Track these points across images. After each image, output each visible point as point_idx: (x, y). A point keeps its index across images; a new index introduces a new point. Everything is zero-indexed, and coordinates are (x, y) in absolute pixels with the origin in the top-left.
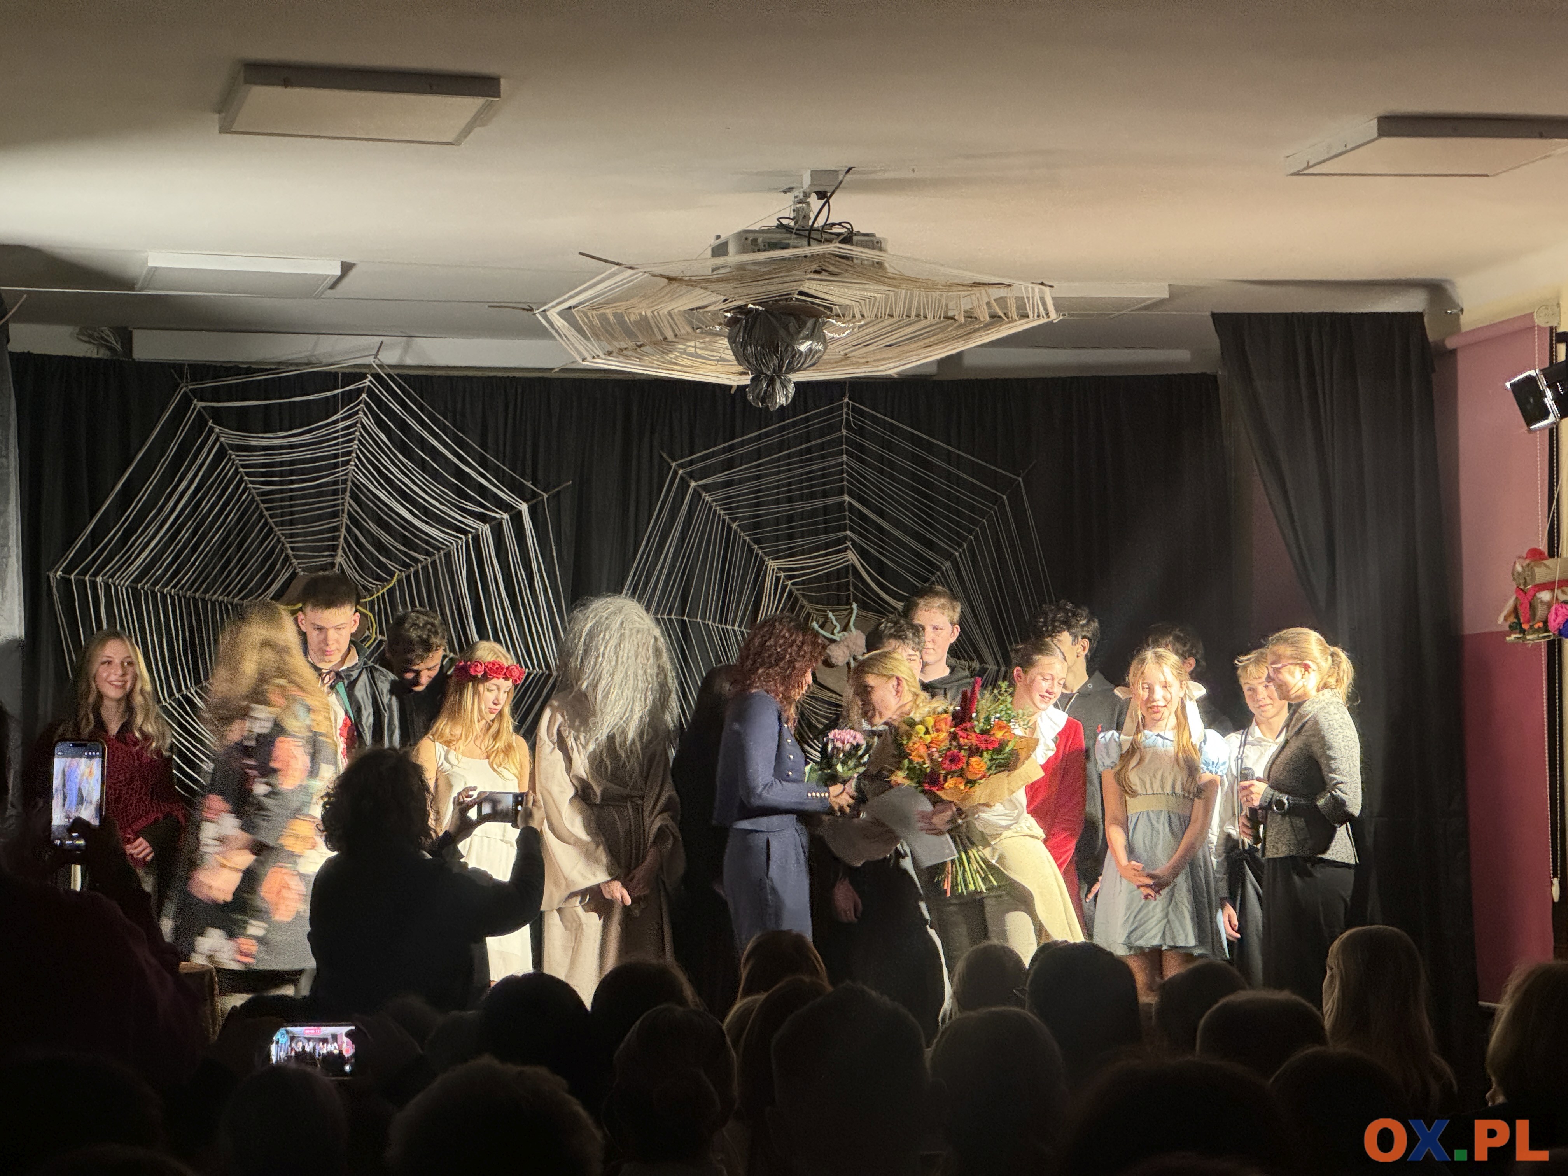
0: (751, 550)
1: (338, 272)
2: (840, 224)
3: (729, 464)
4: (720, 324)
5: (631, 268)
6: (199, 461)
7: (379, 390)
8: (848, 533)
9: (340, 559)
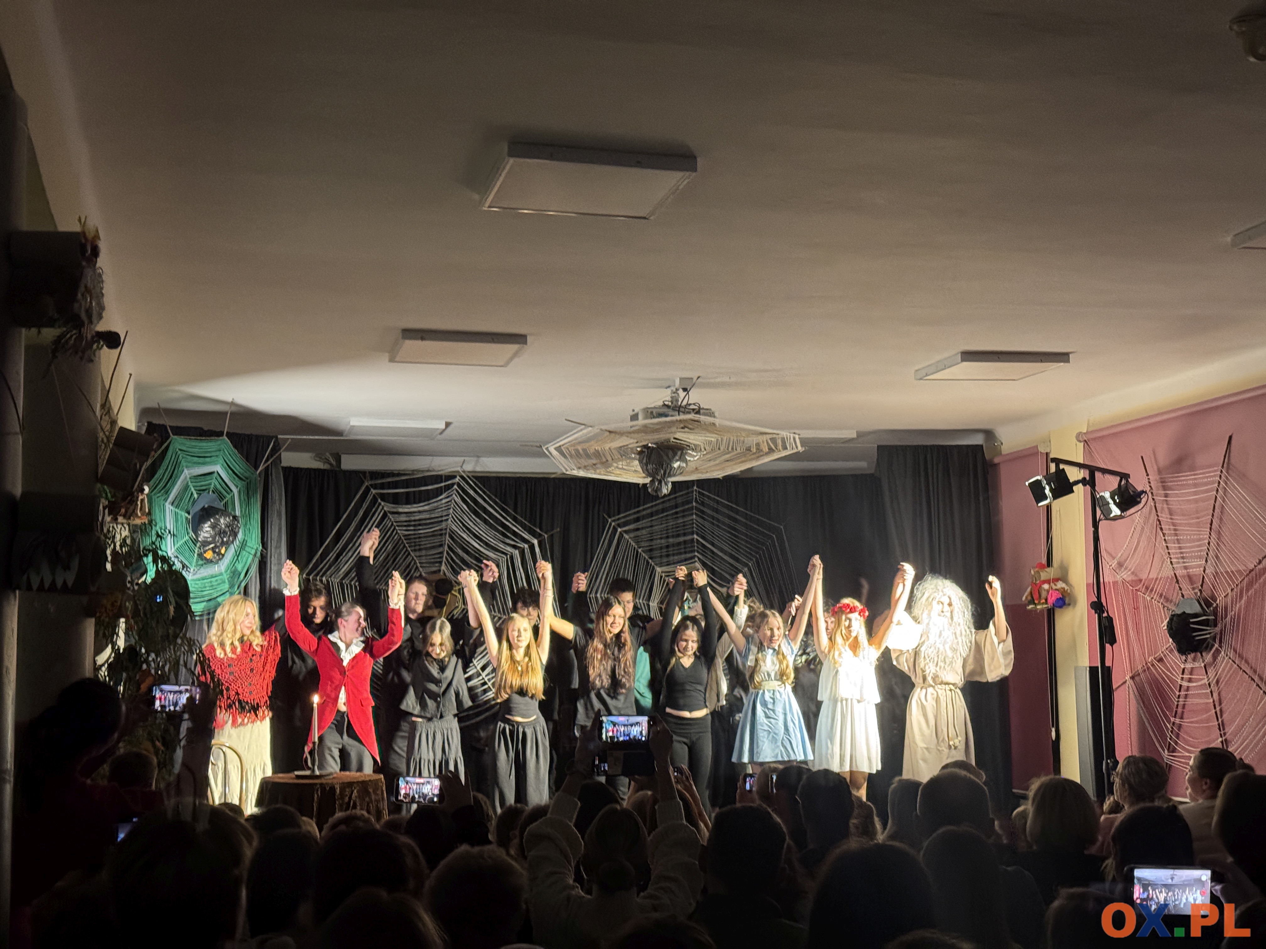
0: (648, 562)
1: (443, 427)
2: (694, 404)
3: (637, 520)
4: (634, 453)
5: (591, 426)
6: (374, 519)
7: (463, 484)
8: (696, 554)
9: (443, 567)
